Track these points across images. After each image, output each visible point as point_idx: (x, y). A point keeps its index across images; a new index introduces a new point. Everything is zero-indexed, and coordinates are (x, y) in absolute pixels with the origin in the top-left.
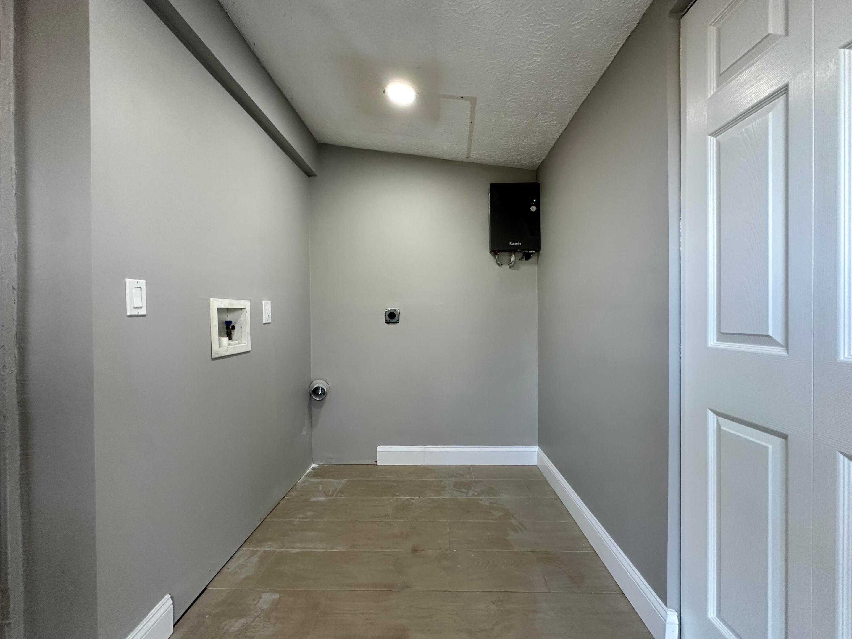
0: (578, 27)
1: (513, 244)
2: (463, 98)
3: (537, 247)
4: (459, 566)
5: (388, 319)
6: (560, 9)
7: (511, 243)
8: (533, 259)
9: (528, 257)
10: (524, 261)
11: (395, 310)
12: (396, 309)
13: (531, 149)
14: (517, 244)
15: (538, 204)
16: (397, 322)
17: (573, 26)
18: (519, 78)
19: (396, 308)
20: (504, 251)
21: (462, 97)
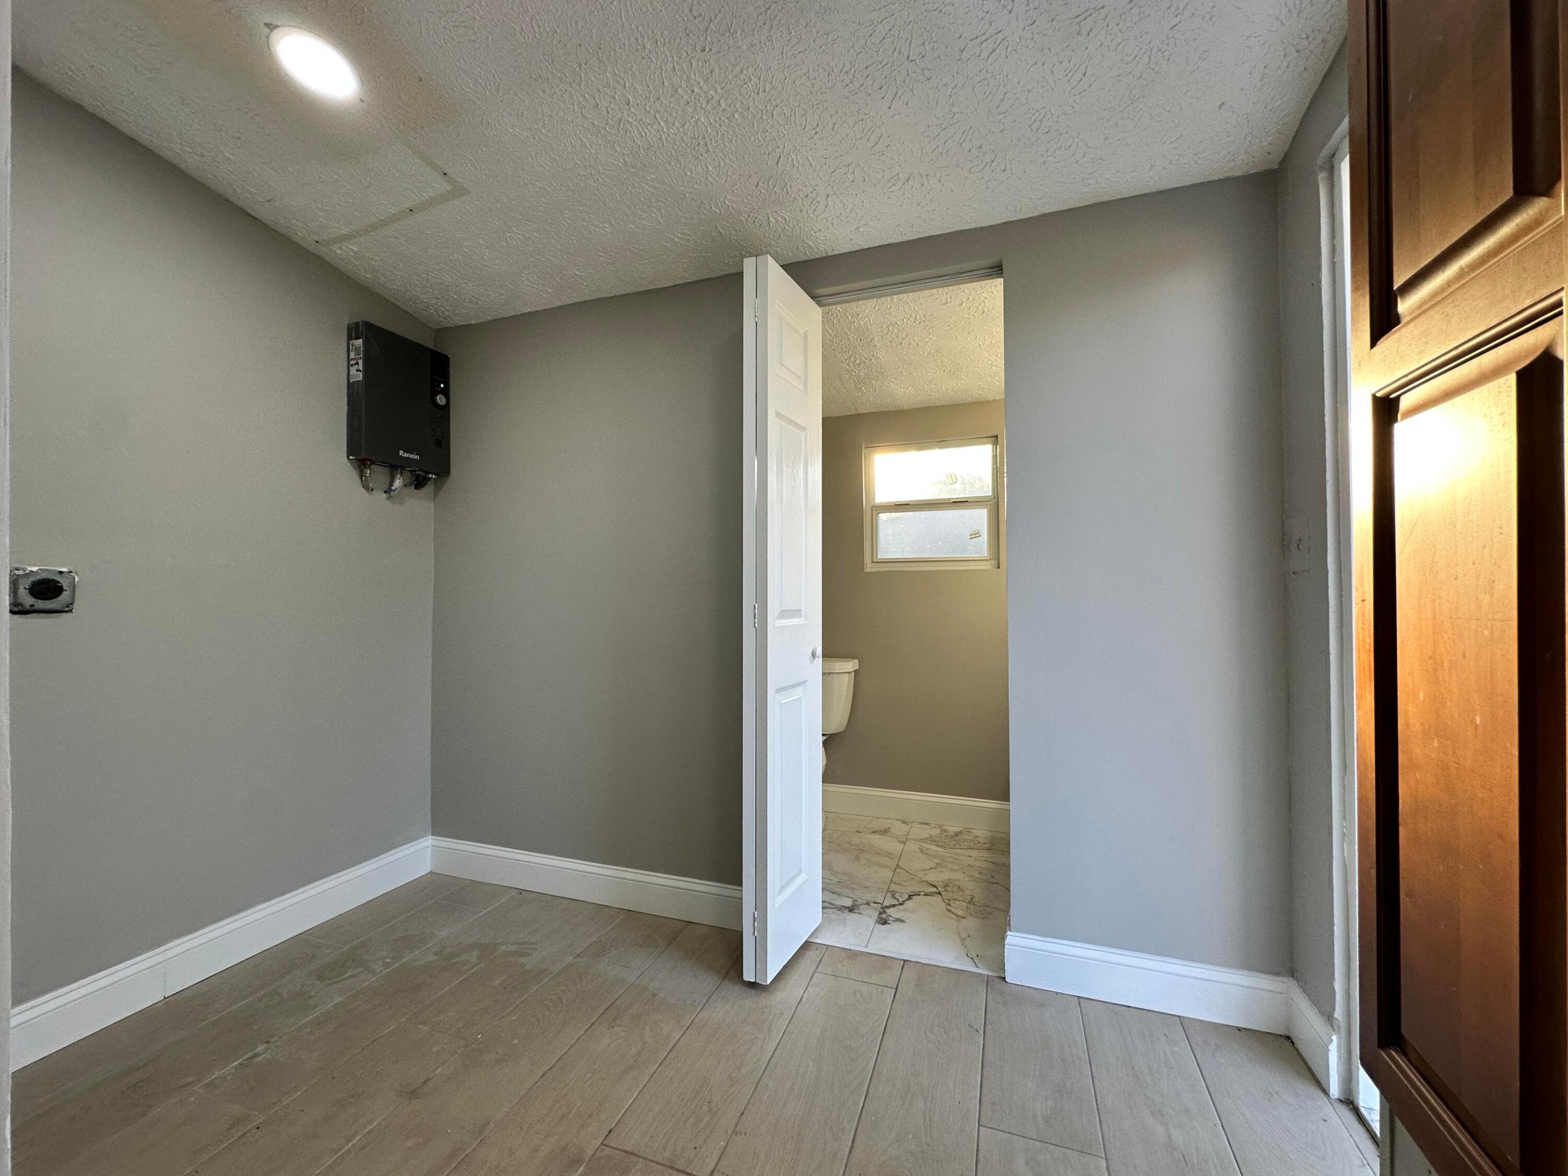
0: (676, 240)
1: (406, 455)
2: (445, 177)
3: (444, 470)
4: (516, 1041)
5: (27, 600)
6: (679, 214)
7: (401, 453)
8: (428, 489)
9: (419, 483)
10: (412, 490)
11: (61, 573)
12: (65, 570)
13: (471, 302)
14: (412, 456)
15: (446, 392)
16: (67, 609)
17: (674, 235)
18: (564, 225)
19: (63, 566)
20: (382, 463)
21: (445, 174)
